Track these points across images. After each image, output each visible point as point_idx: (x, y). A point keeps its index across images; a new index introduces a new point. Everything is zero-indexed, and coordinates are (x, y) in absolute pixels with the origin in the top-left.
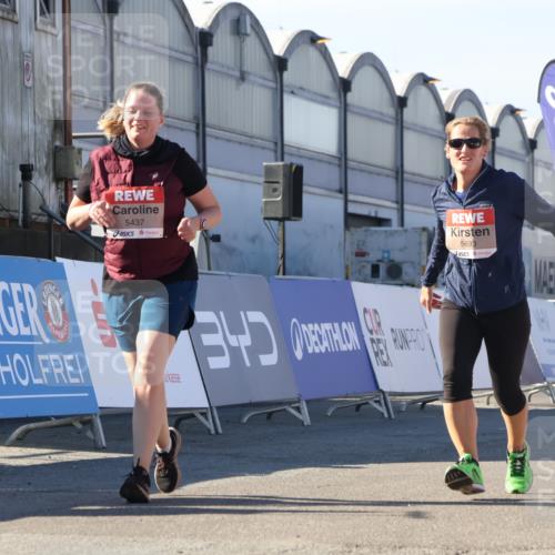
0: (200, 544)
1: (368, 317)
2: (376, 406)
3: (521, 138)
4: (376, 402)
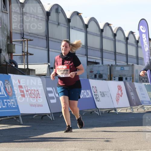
0: (49, 150)
1: (93, 88)
2: (96, 112)
3: (134, 40)
4: (96, 111)
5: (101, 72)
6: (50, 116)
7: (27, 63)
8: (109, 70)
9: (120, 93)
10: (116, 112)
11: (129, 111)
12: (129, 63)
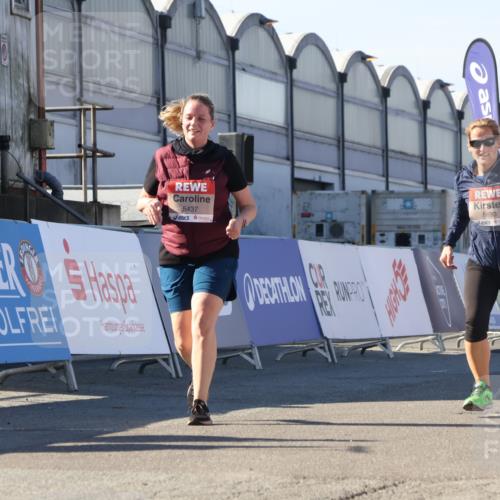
0: (163, 477)
1: (313, 271)
2: (321, 352)
3: (449, 110)
4: (321, 348)
5: (339, 217)
6: (168, 364)
7: (94, 183)
8: (364, 210)
9: (400, 286)
10: (387, 351)
11: (430, 348)
12: (429, 187)
